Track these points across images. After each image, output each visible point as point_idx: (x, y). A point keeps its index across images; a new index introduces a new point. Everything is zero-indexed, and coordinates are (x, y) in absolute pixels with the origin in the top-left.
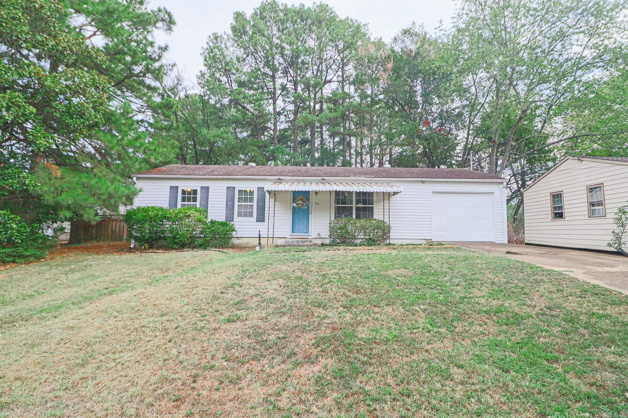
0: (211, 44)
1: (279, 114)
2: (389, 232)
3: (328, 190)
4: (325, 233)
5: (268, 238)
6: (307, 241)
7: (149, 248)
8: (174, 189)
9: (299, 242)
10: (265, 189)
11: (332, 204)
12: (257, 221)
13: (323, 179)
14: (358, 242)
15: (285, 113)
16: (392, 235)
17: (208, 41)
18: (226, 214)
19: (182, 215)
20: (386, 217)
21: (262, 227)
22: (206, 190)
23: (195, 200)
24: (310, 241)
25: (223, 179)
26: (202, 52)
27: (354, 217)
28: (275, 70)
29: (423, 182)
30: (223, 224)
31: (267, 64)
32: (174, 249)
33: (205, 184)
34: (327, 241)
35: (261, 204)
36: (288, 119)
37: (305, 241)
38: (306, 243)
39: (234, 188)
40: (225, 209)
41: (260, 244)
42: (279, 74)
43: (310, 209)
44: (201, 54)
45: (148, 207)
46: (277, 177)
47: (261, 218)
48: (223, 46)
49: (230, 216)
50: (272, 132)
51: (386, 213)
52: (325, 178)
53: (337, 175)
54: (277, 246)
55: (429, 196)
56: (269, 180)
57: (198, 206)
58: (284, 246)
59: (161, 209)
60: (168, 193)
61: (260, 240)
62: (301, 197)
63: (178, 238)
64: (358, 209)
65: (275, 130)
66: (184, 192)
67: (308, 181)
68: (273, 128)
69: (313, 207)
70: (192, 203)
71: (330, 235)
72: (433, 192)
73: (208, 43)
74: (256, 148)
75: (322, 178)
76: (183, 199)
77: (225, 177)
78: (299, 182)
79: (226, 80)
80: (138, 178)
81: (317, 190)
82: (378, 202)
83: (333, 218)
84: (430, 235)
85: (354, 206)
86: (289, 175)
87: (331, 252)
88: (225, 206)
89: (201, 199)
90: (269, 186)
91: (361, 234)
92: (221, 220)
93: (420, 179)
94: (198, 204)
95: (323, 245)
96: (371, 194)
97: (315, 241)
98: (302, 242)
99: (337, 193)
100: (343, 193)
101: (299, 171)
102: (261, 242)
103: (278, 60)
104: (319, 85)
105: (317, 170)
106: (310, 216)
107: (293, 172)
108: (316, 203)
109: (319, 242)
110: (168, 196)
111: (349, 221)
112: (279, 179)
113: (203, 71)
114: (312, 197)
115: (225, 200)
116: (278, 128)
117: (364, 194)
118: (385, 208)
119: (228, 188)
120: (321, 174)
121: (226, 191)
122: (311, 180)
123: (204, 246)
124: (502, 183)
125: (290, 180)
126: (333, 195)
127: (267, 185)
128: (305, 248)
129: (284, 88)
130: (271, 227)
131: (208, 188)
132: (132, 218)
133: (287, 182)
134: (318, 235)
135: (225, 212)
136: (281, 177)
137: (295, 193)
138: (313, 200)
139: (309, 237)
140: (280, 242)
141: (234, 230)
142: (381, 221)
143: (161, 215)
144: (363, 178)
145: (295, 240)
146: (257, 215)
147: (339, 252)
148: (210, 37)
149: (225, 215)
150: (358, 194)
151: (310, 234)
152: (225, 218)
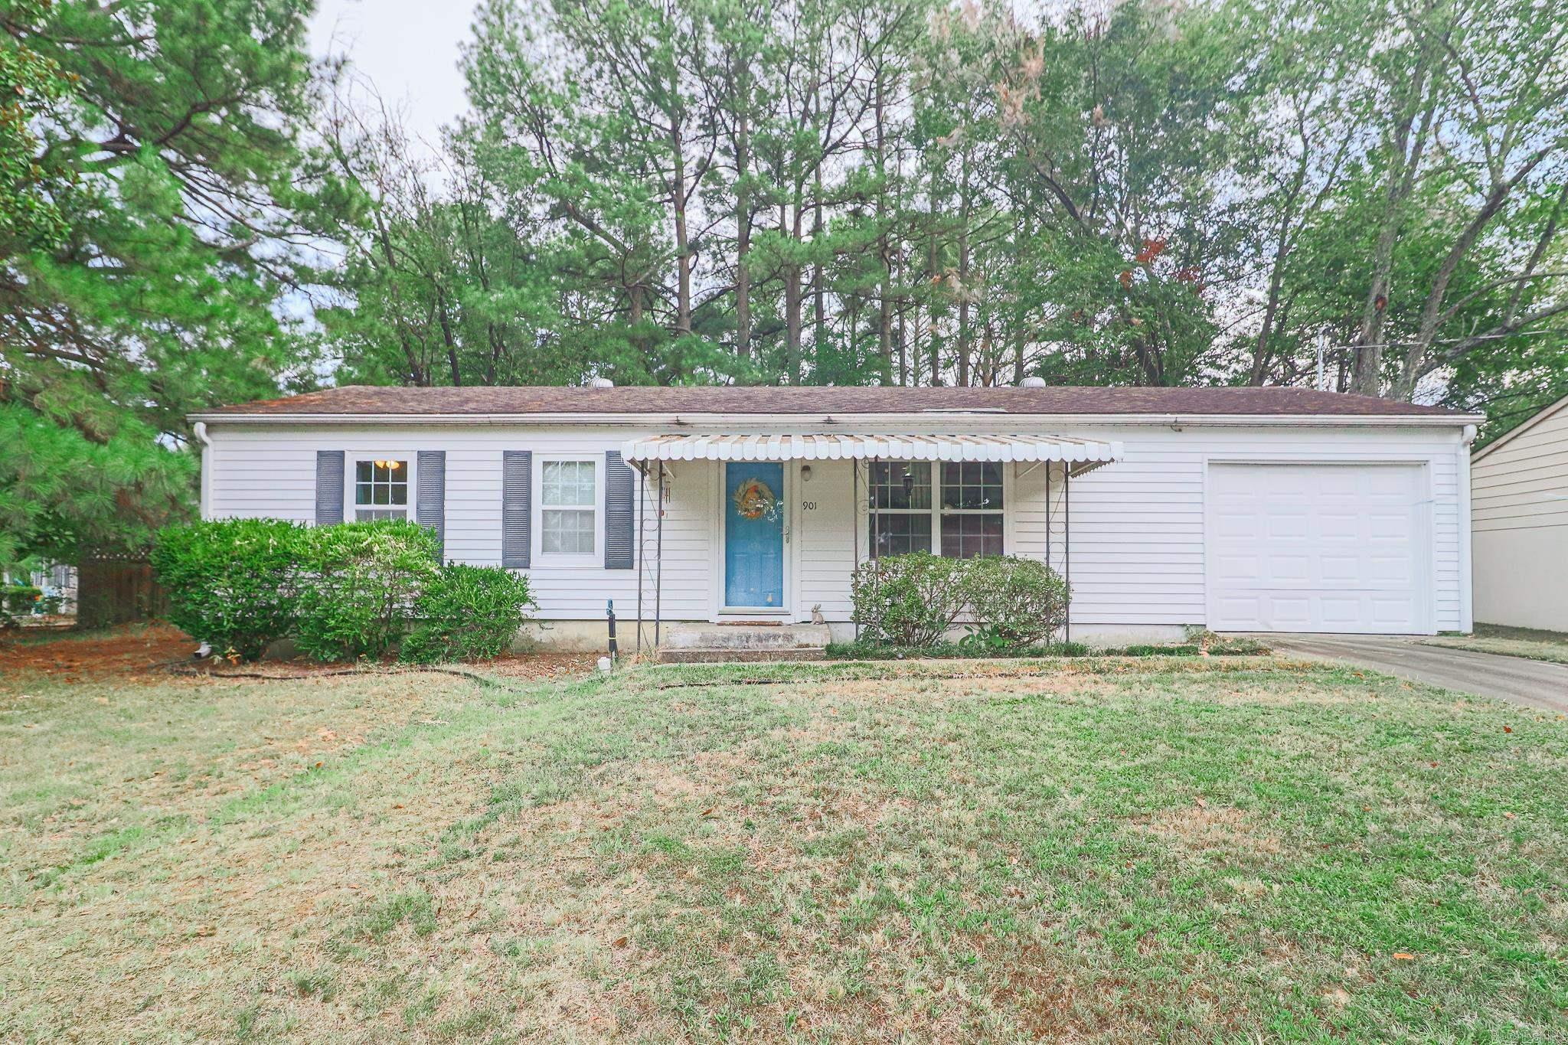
0: (483, 29)
1: (695, 247)
2: (1067, 605)
3: (848, 456)
4: (840, 605)
5: (640, 621)
6: (775, 637)
7: (242, 662)
8: (331, 461)
9: (748, 638)
10: (626, 457)
11: (860, 507)
12: (608, 567)
13: (829, 422)
14: (954, 636)
15: (714, 247)
16: (1076, 613)
17: (475, 21)
18: (504, 542)
19: (341, 548)
20: (1058, 549)
21: (621, 589)
22: (434, 462)
23: (400, 497)
24: (789, 638)
25: (491, 424)
26: (460, 58)
27: (937, 550)
28: (677, 112)
29: (1177, 427)
30: (489, 577)
31: (656, 97)
32: (326, 663)
33: (431, 442)
34: (847, 635)
35: (618, 508)
36: (722, 264)
37: (768, 637)
38: (772, 645)
39: (528, 455)
40: (500, 525)
41: (613, 645)
42: (691, 130)
43: (786, 523)
44: (459, 65)
45: (236, 522)
46: (671, 417)
47: (620, 556)
48: (520, 33)
49: (518, 551)
50: (675, 301)
51: (1058, 537)
52: (834, 417)
53: (875, 407)
54: (670, 657)
55: (1197, 478)
56: (645, 426)
57: (412, 516)
58: (695, 657)
59: (284, 527)
60: (313, 475)
61: (612, 633)
62: (753, 483)
63: (333, 629)
64: (948, 522)
65: (683, 295)
66: (364, 469)
67: (777, 428)
68: (677, 289)
69: (796, 522)
70: (391, 507)
71: (857, 612)
72: (1212, 464)
73: (474, 28)
74: (624, 344)
75: (824, 417)
76: (364, 496)
77: (494, 417)
78: (745, 431)
79: (536, 144)
80: (211, 427)
81: (810, 457)
82: (1020, 496)
83: (864, 557)
84: (1199, 610)
85: (936, 512)
86: (713, 409)
87: (864, 684)
88: (500, 515)
89: (420, 493)
90: (636, 447)
91: (966, 608)
92: (482, 565)
93: (1170, 418)
94: (410, 509)
95: (833, 652)
96: (993, 470)
97: (803, 637)
98: (760, 639)
99: (877, 467)
100: (898, 466)
101: (748, 398)
102: (617, 638)
103: (690, 85)
104: (812, 155)
105: (809, 395)
106: (786, 547)
107: (728, 400)
108: (806, 505)
109: (818, 639)
110: (313, 485)
111: (922, 567)
112: (679, 423)
113: (469, 119)
114: (792, 481)
115: (500, 495)
116: (692, 290)
117: (971, 469)
118: (1053, 518)
119: (507, 454)
120: (820, 404)
121: (500, 466)
122: (789, 426)
123: (422, 656)
124: (1461, 428)
125: (715, 428)
126: (865, 474)
127: (631, 443)
128: (767, 666)
129: (705, 168)
130: (649, 585)
131: (443, 453)
132: (175, 561)
133: (705, 431)
134: (816, 611)
135: (499, 535)
136: (684, 417)
137: (732, 467)
138: (796, 495)
139: (785, 620)
140: (684, 639)
141: (524, 599)
142: (1037, 565)
143: (275, 548)
144: (967, 416)
145: (736, 630)
146: (608, 544)
147: (893, 686)
148: (480, 7)
149: (499, 545)
150: (950, 469)
151: (786, 607)
152: (499, 555)
